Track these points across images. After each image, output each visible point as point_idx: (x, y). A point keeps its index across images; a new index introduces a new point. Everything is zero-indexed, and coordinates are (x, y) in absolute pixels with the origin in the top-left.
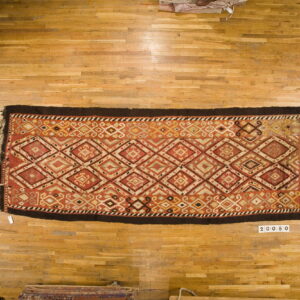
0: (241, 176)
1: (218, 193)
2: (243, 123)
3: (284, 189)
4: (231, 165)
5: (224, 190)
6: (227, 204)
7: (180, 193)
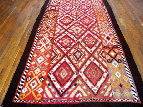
0: (68, 49)
1: (56, 37)
2: (116, 50)
3: (48, 82)
4: (79, 42)
5: (57, 40)
6: (45, 41)
7: (58, 20)
